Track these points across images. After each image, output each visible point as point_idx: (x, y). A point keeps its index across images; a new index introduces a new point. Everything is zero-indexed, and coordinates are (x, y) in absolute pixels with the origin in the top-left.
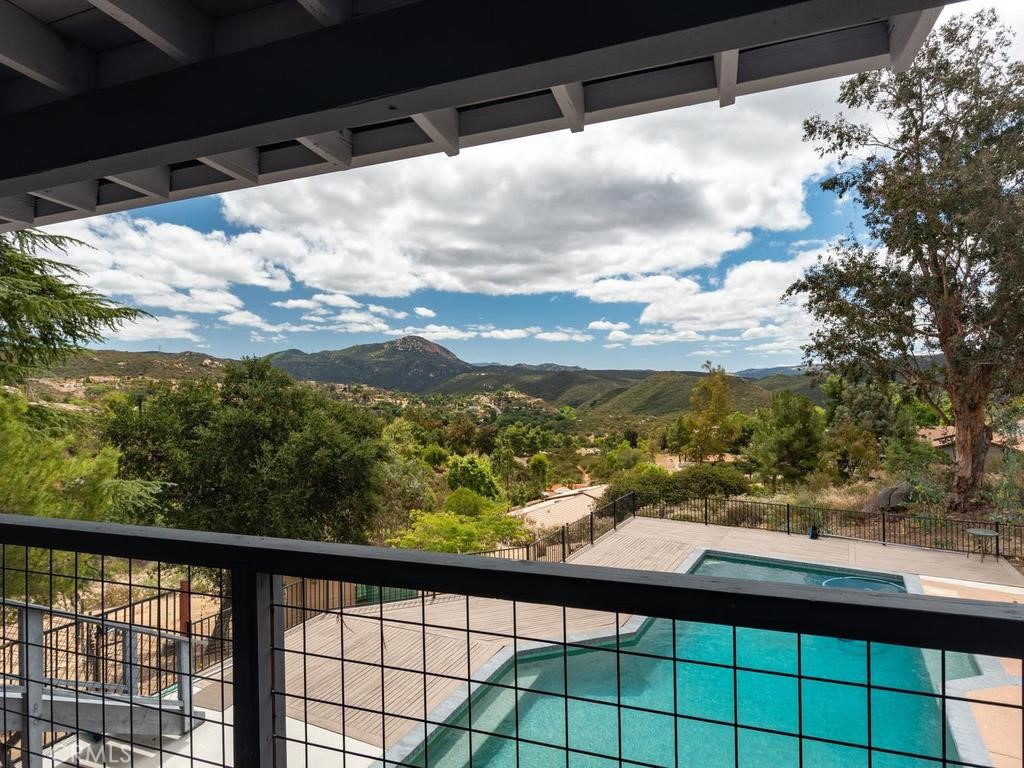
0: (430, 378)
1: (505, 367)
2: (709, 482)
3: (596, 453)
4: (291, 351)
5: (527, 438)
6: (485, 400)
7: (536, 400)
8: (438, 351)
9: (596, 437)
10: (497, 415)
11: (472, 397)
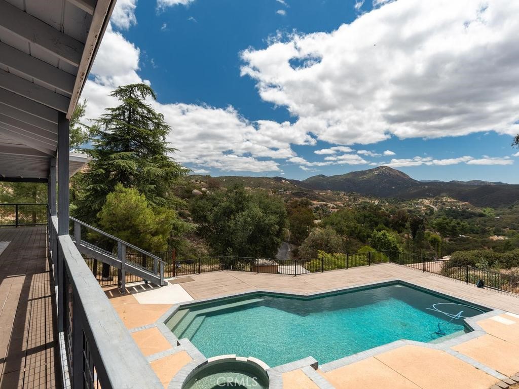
0: (392, 189)
3: (505, 240)
4: (320, 175)
5: (450, 226)
6: (426, 202)
7: (464, 203)
10: (434, 211)
11: (418, 200)
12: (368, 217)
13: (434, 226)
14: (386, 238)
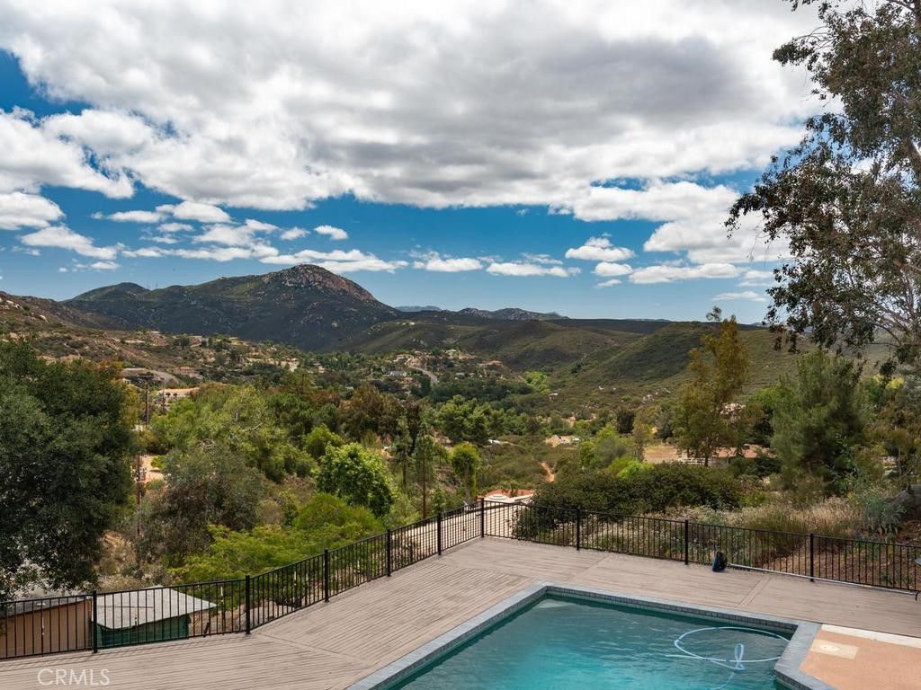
0: (332, 328)
1: (445, 313)
2: (679, 488)
3: (574, 443)
4: (124, 285)
5: (471, 420)
6: (413, 362)
7: (490, 363)
8: (346, 288)
9: (578, 419)
10: (432, 385)
11: (395, 358)
12: (287, 409)
13: (436, 421)
14: (357, 463)
